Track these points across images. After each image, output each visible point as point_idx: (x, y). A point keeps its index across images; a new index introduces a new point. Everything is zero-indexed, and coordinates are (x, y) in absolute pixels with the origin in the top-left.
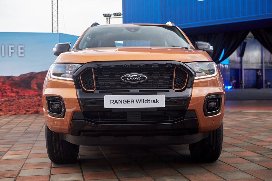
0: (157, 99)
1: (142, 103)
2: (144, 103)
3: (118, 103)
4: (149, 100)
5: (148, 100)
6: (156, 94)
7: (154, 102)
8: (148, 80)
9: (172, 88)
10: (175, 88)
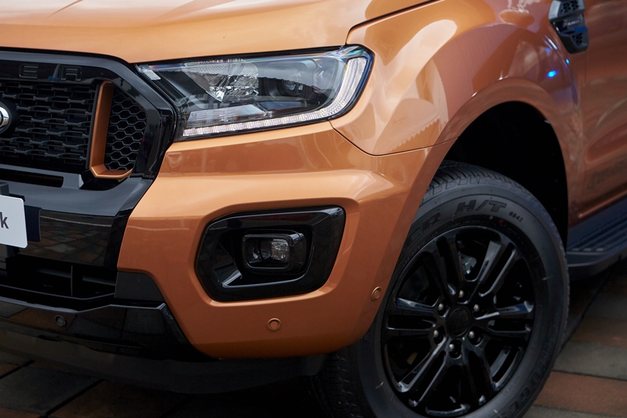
8: (17, 129)
9: (86, 168)
10: (108, 168)
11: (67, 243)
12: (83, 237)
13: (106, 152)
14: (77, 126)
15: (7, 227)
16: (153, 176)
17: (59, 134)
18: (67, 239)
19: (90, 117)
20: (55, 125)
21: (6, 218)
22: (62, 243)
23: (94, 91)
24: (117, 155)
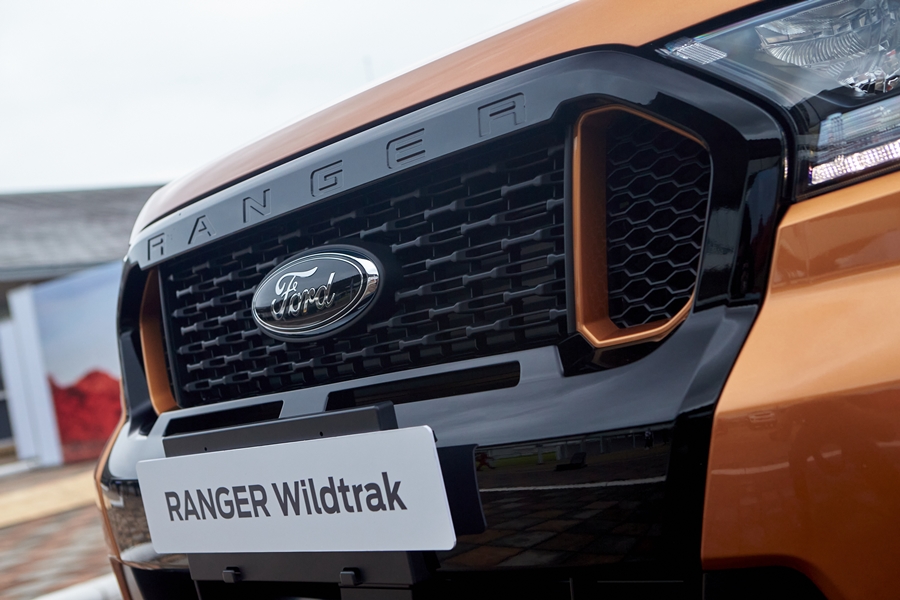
0: (385, 475)
1: (309, 512)
2: (319, 511)
3: (201, 516)
4: (344, 489)
5: (337, 484)
6: (388, 422)
7: (375, 502)
8: (399, 295)
9: (569, 331)
10: (621, 326)
11: (535, 548)
12: (571, 523)
13: (609, 290)
14: (531, 242)
15: (403, 507)
16: (757, 296)
17: (493, 272)
18: (537, 538)
19: (559, 210)
20: (479, 261)
21: (397, 484)
22: (525, 550)
23: (559, 148)
24: (638, 289)
